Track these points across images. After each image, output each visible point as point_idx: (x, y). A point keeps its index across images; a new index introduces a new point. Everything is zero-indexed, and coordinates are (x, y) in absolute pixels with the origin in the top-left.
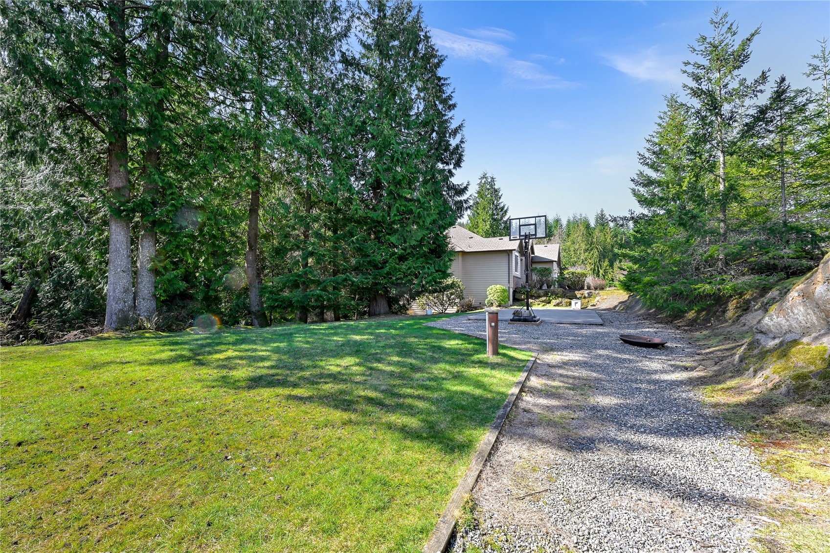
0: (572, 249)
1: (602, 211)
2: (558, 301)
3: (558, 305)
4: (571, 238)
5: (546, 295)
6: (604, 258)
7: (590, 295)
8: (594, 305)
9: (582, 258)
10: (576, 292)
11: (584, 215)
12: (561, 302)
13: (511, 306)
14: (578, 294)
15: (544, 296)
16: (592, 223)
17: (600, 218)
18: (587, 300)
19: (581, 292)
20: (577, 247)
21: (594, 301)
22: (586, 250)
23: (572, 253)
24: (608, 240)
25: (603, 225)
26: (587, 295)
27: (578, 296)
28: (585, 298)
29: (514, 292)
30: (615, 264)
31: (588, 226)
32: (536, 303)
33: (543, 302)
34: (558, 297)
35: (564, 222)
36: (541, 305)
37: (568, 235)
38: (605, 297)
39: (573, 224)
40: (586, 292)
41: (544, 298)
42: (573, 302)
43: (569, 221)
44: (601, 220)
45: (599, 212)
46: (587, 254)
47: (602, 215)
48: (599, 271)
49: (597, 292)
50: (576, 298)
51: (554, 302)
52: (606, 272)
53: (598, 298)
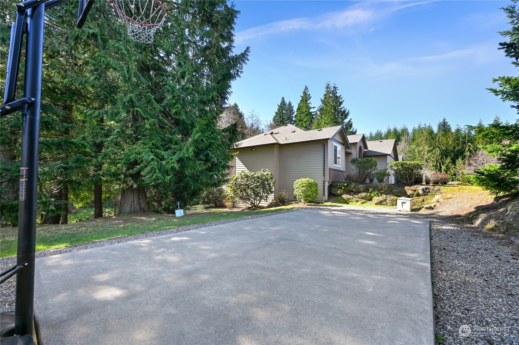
0: (416, 151)
1: (444, 120)
2: (381, 198)
3: (380, 203)
4: (416, 142)
5: (367, 190)
6: (447, 157)
7: (426, 192)
8: (431, 208)
9: (426, 157)
10: (406, 188)
11: (428, 125)
12: (385, 200)
13: (326, 201)
14: (409, 190)
15: (364, 192)
16: (435, 130)
17: (443, 126)
18: (421, 199)
19: (413, 187)
20: (421, 149)
21: (432, 201)
22: (429, 151)
23: (417, 154)
24: (450, 143)
25: (445, 131)
26: (421, 192)
27: (409, 193)
28: (418, 195)
29: (330, 187)
30: (457, 161)
31: (431, 132)
32: (354, 199)
33: (362, 198)
34: (382, 194)
35: (410, 131)
36: (359, 203)
37: (414, 140)
38: (449, 195)
39: (419, 131)
40: (420, 188)
41: (364, 194)
42: (401, 200)
43: (414, 130)
44: (444, 127)
45: (442, 121)
46: (430, 154)
47: (444, 123)
48: (441, 167)
49: (437, 187)
50: (406, 195)
51: (376, 199)
52: (448, 168)
53: (437, 197)
